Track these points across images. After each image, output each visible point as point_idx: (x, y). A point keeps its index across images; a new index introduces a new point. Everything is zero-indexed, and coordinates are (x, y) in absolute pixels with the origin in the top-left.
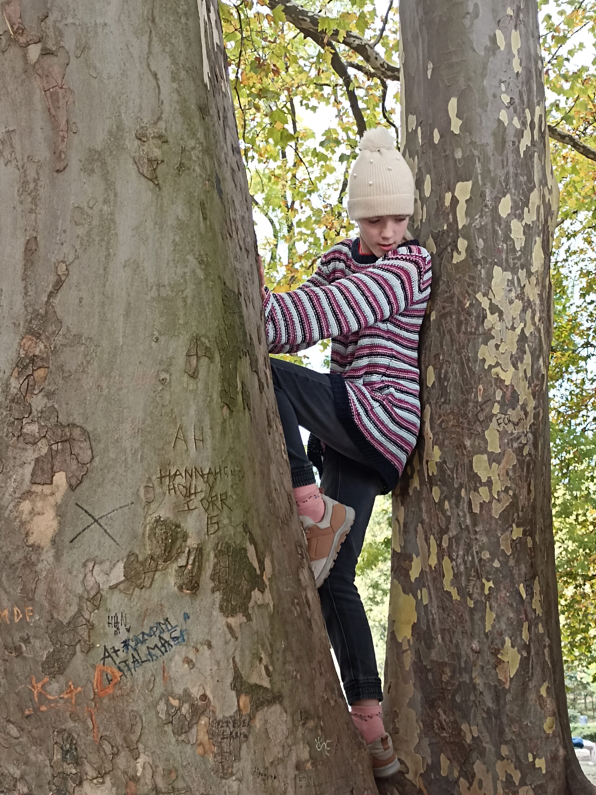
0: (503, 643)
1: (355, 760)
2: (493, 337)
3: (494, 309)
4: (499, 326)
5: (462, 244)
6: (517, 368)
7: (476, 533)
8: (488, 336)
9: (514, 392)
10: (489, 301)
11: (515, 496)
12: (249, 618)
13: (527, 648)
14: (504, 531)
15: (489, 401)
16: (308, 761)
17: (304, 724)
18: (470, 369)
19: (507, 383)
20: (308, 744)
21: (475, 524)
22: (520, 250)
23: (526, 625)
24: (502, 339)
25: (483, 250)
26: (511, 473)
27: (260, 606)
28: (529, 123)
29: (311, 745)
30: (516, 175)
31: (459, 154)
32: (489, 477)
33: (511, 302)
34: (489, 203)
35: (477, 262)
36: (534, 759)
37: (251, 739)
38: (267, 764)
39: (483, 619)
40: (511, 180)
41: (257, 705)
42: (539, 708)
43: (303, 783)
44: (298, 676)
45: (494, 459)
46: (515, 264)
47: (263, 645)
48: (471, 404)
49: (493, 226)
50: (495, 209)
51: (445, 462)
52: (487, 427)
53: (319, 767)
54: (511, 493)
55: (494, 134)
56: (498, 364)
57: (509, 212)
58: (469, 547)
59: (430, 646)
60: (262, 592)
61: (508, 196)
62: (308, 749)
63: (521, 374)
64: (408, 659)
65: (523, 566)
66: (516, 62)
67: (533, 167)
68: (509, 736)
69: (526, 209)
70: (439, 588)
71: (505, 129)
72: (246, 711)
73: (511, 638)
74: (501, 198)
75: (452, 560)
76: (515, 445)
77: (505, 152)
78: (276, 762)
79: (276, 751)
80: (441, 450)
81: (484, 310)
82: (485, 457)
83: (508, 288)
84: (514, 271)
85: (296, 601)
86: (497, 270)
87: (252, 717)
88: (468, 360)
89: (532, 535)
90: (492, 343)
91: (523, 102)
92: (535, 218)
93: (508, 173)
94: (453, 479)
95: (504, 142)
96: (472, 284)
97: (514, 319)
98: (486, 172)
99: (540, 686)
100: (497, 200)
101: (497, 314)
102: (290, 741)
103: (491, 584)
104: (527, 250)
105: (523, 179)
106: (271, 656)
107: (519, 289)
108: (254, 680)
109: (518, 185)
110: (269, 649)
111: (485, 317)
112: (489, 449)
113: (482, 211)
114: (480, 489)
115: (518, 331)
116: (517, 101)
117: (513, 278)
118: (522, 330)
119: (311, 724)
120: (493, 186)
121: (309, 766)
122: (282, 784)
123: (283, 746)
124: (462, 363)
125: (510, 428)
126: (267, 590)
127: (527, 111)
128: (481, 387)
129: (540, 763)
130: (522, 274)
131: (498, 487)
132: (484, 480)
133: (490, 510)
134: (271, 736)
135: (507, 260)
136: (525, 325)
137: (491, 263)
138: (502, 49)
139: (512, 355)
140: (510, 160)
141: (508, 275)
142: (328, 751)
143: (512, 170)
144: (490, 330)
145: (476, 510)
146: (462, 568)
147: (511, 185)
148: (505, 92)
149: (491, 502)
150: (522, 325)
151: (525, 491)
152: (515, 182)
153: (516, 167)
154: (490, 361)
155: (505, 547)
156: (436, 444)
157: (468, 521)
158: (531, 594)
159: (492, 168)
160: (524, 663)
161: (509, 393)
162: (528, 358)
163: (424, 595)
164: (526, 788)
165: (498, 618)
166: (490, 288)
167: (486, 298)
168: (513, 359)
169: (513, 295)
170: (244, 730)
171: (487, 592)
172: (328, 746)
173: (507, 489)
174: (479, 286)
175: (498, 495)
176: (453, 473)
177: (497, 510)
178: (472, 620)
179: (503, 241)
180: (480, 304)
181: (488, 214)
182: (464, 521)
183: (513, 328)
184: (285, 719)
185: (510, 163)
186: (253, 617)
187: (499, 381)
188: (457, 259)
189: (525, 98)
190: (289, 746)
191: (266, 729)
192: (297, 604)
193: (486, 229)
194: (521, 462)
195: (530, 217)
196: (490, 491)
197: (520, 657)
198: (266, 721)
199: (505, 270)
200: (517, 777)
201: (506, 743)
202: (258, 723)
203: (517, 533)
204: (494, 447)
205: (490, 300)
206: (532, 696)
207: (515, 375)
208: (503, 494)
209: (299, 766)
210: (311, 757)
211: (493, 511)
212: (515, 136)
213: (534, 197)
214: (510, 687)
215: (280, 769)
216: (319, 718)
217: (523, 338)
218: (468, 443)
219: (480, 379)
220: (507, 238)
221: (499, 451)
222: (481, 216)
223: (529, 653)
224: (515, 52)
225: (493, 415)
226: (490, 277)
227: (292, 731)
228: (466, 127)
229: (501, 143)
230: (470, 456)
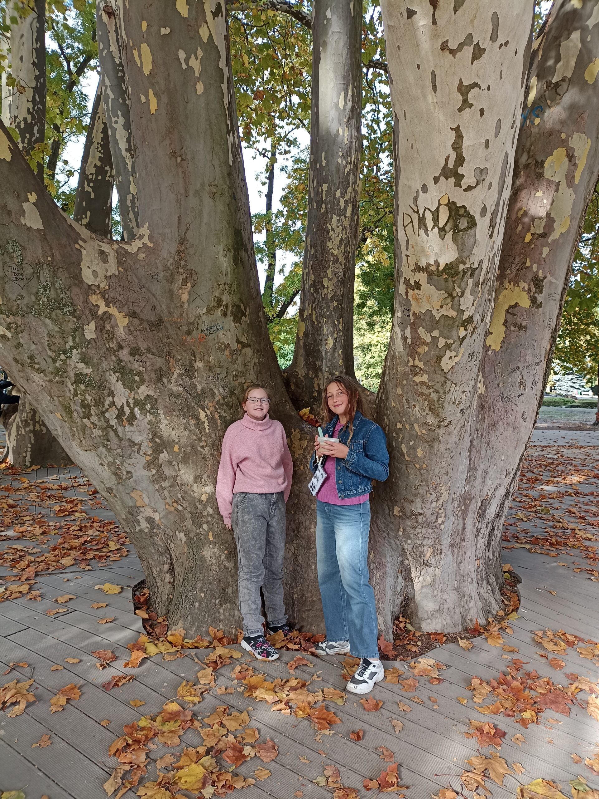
0: (328, 338)
1: (272, 365)
2: (332, 239)
3: (332, 229)
4: (333, 235)
5: (324, 206)
6: (339, 250)
7: (323, 303)
8: (330, 239)
9: (337, 258)
10: (331, 227)
11: (336, 292)
12: (241, 324)
13: (336, 339)
14: (331, 303)
15: (329, 261)
18: (324, 249)
19: (335, 255)
21: (323, 300)
22: (342, 209)
23: (336, 333)
24: (335, 240)
25: (330, 209)
26: (335, 285)
30: (343, 182)
31: (324, 174)
32: (328, 286)
33: (338, 227)
34: (333, 192)
35: (328, 213)
37: (241, 355)
38: (246, 362)
39: (323, 330)
40: (341, 184)
41: (243, 347)
42: (338, 357)
45: (330, 280)
48: (323, 261)
49: (334, 200)
50: (335, 194)
51: (315, 280)
52: (328, 269)
55: (336, 167)
56: (333, 248)
57: (339, 195)
58: (321, 308)
59: (308, 338)
60: (246, 318)
61: (340, 190)
63: (341, 252)
64: (302, 342)
65: (336, 314)
66: (346, 139)
67: (350, 179)
69: (346, 194)
70: (311, 321)
71: (340, 165)
72: (240, 348)
73: (331, 336)
75: (315, 311)
76: (337, 275)
77: (339, 174)
78: (248, 362)
79: (248, 359)
80: (314, 276)
81: (329, 229)
82: (327, 279)
83: (338, 222)
84: (340, 216)
86: (334, 216)
87: (241, 350)
89: (341, 304)
90: (331, 241)
91: (347, 155)
92: (349, 197)
93: (340, 181)
94: (317, 286)
95: (339, 170)
96: (326, 221)
97: (339, 233)
98: (332, 181)
100: (336, 191)
101: (333, 231)
102: (252, 357)
103: (326, 319)
104: (345, 209)
105: (345, 183)
107: (341, 223)
109: (343, 186)
111: (329, 232)
112: (328, 277)
113: (331, 194)
114: (325, 289)
115: (340, 237)
116: (345, 154)
118: (342, 237)
120: (335, 186)
122: (250, 368)
124: (322, 247)
125: (335, 270)
127: (349, 158)
128: (327, 255)
130: (343, 217)
131: (330, 289)
132: (326, 286)
133: (327, 296)
134: (247, 355)
135: (338, 213)
137: (332, 213)
138: (341, 134)
139: (337, 245)
141: (338, 218)
144: (331, 236)
145: (323, 296)
146: (318, 314)
147: (341, 186)
148: (341, 152)
149: (328, 293)
150: (342, 235)
151: (339, 290)
153: (343, 179)
154: (330, 247)
155: (331, 308)
156: (313, 274)
158: (339, 323)
159: (335, 179)
160: (335, 344)
161: (335, 258)
162: (343, 246)
163: (307, 322)
165: (327, 330)
166: (332, 222)
167: (330, 225)
168: (338, 247)
169: (339, 224)
171: (325, 322)
173: (333, 290)
174: (328, 221)
175: (330, 291)
176: (317, 284)
177: (329, 296)
178: (320, 330)
179: (336, 206)
180: (328, 227)
181: (333, 196)
182: (320, 299)
183: (338, 236)
184: (251, 351)
185: (341, 178)
186: (243, 324)
187: (333, 254)
188: (323, 211)
189: (348, 153)
193: (332, 201)
194: (338, 281)
195: (347, 197)
196: (328, 290)
197: (333, 342)
198: (246, 351)
199: (337, 216)
203: (335, 304)
204: (330, 276)
206: (336, 354)
207: (338, 252)
212: (343, 168)
213: (349, 190)
214: (329, 351)
217: (342, 239)
218: (322, 274)
219: (327, 253)
220: (338, 205)
221: (332, 277)
222: (330, 196)
223: (336, 341)
224: (346, 136)
225: (330, 265)
226: (332, 218)
228: (327, 164)
229: (338, 170)
230: (322, 278)
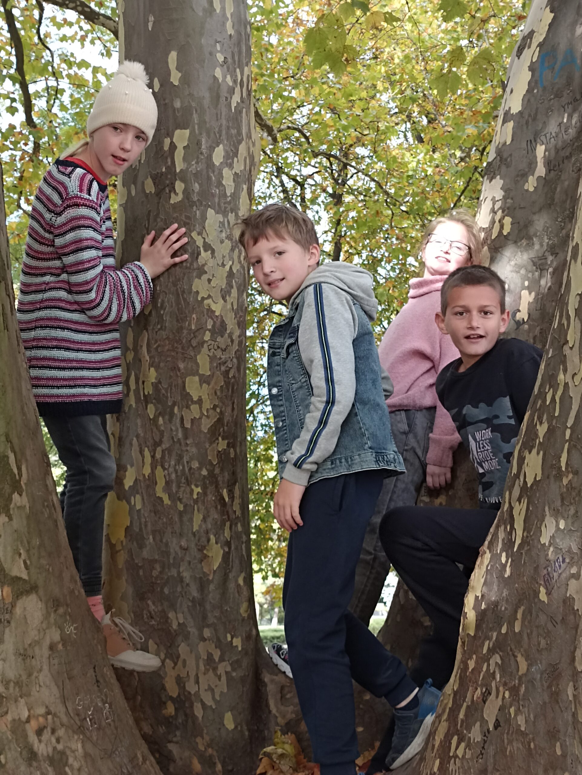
0: (209, 540)
1: (95, 641)
2: (206, 273)
3: (207, 247)
4: (211, 263)
5: (179, 186)
6: (225, 301)
7: (187, 445)
8: (201, 271)
9: (223, 322)
10: (203, 240)
11: (221, 413)
12: (10, 518)
13: (228, 544)
14: (211, 443)
15: (201, 329)
16: (59, 642)
17: (55, 611)
18: (185, 300)
19: (217, 314)
20: (59, 627)
21: (186, 437)
22: (230, 196)
23: (228, 524)
24: (213, 275)
25: (198, 193)
26: (218, 393)
27: (19, 508)
28: (239, 81)
29: (61, 628)
30: (228, 128)
31: (178, 104)
32: (200, 397)
33: (222, 242)
34: (204, 151)
35: (193, 204)
36: (232, 638)
37: (13, 624)
38: (26, 646)
39: (191, 520)
40: (224, 132)
41: (18, 595)
42: (237, 595)
43: (56, 661)
44: (50, 569)
45: (205, 380)
46: (225, 208)
47: (22, 542)
48: (185, 332)
49: (207, 172)
50: (210, 157)
51: (160, 382)
52: (199, 352)
53: (68, 648)
54: (218, 410)
55: (210, 89)
56: (209, 296)
57: (222, 160)
58: (180, 458)
59: (141, 546)
60: (21, 495)
61: (221, 146)
62: (59, 632)
63: (229, 306)
64: (122, 559)
65: (226, 474)
66: (229, 24)
67: (241, 121)
68: (211, 620)
69: (235, 159)
70: (153, 495)
71: (219, 85)
72: (9, 600)
73: (215, 536)
74: (215, 148)
75: (164, 469)
76: (223, 368)
77: (219, 106)
78: (33, 644)
79: (33, 634)
80: (156, 371)
81: (198, 247)
82: (197, 378)
83: (220, 230)
84: (225, 214)
85: (46, 504)
86: (210, 212)
87: (13, 605)
88: (183, 292)
89: (234, 447)
90: (205, 277)
91: (234, 61)
92: (243, 168)
93: (221, 126)
94: (167, 397)
95: (218, 97)
96: (188, 224)
97: (224, 257)
98: (202, 123)
99: (238, 576)
100: (212, 149)
101: (210, 252)
102: (44, 626)
103: (199, 490)
104: (235, 196)
105: (234, 132)
106: (28, 551)
107: (228, 231)
108: (15, 572)
109: (229, 137)
110: (27, 545)
111: (199, 254)
112: (201, 372)
113: (198, 158)
114: (192, 407)
115: (227, 268)
116: (230, 60)
117: (224, 221)
118: (231, 268)
119: (61, 610)
120: (209, 136)
121: (60, 646)
122: (39, 663)
123: (39, 630)
124: (178, 295)
125: (219, 353)
126: (24, 494)
127: (238, 70)
128: (194, 316)
129: (237, 642)
130: (231, 217)
131: (207, 405)
132: (195, 399)
133: (200, 425)
134: (29, 622)
135: (219, 204)
136: (233, 263)
137: (205, 205)
138: (218, 11)
139: (222, 289)
140: (224, 114)
141: (220, 217)
142: (76, 634)
143: (224, 122)
144: (203, 265)
145: (188, 425)
146: (173, 476)
147: (224, 136)
148: (221, 52)
149: (200, 418)
150: (231, 263)
151: (229, 409)
152: (227, 133)
153: (228, 121)
154: (203, 294)
155: (212, 457)
156: (152, 366)
157: (180, 435)
158: (232, 498)
159: (207, 119)
160: (226, 557)
161: (218, 323)
162: (234, 292)
163: (137, 500)
164: (224, 664)
165: (204, 519)
166: (204, 228)
167: (200, 237)
168: (223, 292)
169: (224, 235)
170: (7, 616)
171: (195, 496)
172: (75, 629)
173: (215, 407)
174: (195, 226)
175: (207, 412)
176: (167, 392)
177: (206, 425)
178: (181, 521)
179: (216, 187)
180: (195, 242)
181: (204, 161)
182: (176, 435)
183: (223, 265)
184: (40, 606)
185: (223, 117)
186: (14, 517)
187: (211, 312)
188: (174, 199)
189: (236, 58)
190: (44, 630)
191: (25, 616)
192: (47, 506)
193: (201, 174)
194: (227, 383)
195: (239, 166)
196: (201, 408)
197: (222, 552)
198: (25, 609)
199: (217, 213)
200: (217, 655)
201: (208, 626)
202: (18, 610)
203: (222, 445)
204: (205, 369)
205: (204, 238)
206: (231, 586)
207: (224, 307)
208: (211, 412)
209: (52, 647)
210: (62, 639)
211: (203, 426)
212: (228, 92)
213: (242, 148)
214: (213, 579)
215: (37, 649)
216: (67, 605)
217: (231, 274)
218: (181, 366)
219: (193, 309)
220: (220, 184)
221: (209, 373)
222: (197, 163)
223: (230, 548)
224: (229, 16)
225: (205, 342)
226: (204, 218)
227: (47, 616)
228: (185, 80)
229: (216, 98)
230: (184, 377)
